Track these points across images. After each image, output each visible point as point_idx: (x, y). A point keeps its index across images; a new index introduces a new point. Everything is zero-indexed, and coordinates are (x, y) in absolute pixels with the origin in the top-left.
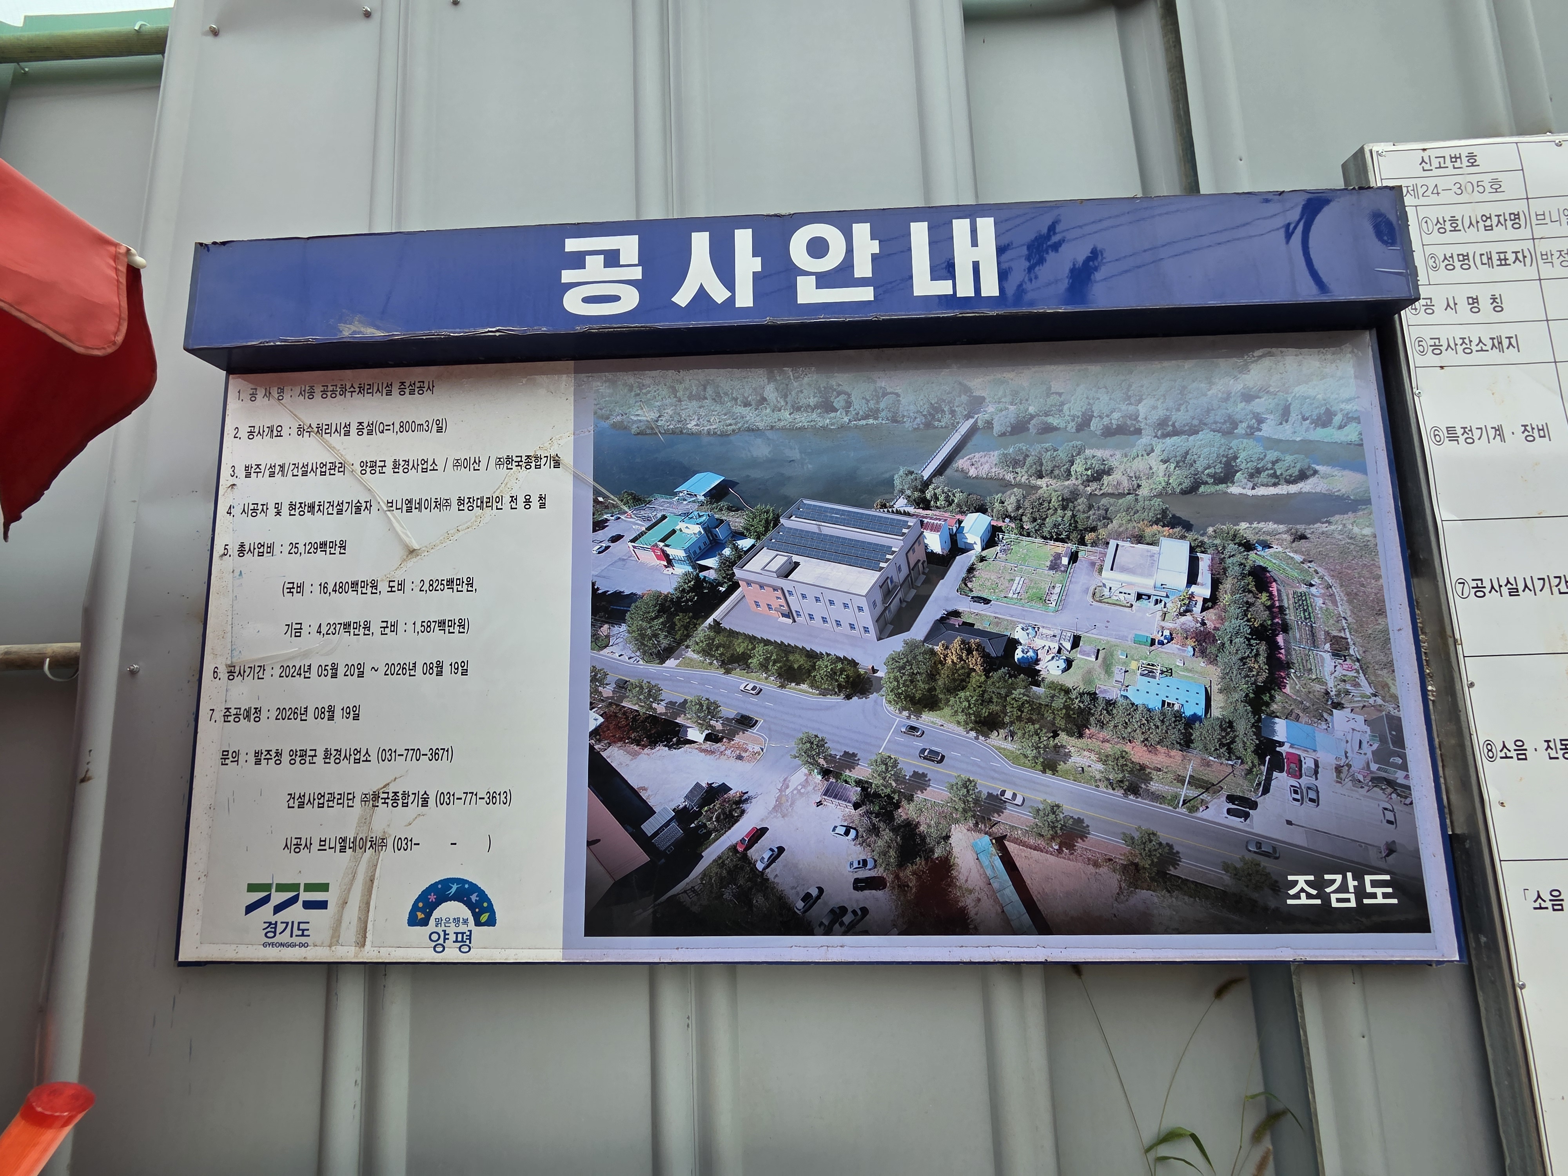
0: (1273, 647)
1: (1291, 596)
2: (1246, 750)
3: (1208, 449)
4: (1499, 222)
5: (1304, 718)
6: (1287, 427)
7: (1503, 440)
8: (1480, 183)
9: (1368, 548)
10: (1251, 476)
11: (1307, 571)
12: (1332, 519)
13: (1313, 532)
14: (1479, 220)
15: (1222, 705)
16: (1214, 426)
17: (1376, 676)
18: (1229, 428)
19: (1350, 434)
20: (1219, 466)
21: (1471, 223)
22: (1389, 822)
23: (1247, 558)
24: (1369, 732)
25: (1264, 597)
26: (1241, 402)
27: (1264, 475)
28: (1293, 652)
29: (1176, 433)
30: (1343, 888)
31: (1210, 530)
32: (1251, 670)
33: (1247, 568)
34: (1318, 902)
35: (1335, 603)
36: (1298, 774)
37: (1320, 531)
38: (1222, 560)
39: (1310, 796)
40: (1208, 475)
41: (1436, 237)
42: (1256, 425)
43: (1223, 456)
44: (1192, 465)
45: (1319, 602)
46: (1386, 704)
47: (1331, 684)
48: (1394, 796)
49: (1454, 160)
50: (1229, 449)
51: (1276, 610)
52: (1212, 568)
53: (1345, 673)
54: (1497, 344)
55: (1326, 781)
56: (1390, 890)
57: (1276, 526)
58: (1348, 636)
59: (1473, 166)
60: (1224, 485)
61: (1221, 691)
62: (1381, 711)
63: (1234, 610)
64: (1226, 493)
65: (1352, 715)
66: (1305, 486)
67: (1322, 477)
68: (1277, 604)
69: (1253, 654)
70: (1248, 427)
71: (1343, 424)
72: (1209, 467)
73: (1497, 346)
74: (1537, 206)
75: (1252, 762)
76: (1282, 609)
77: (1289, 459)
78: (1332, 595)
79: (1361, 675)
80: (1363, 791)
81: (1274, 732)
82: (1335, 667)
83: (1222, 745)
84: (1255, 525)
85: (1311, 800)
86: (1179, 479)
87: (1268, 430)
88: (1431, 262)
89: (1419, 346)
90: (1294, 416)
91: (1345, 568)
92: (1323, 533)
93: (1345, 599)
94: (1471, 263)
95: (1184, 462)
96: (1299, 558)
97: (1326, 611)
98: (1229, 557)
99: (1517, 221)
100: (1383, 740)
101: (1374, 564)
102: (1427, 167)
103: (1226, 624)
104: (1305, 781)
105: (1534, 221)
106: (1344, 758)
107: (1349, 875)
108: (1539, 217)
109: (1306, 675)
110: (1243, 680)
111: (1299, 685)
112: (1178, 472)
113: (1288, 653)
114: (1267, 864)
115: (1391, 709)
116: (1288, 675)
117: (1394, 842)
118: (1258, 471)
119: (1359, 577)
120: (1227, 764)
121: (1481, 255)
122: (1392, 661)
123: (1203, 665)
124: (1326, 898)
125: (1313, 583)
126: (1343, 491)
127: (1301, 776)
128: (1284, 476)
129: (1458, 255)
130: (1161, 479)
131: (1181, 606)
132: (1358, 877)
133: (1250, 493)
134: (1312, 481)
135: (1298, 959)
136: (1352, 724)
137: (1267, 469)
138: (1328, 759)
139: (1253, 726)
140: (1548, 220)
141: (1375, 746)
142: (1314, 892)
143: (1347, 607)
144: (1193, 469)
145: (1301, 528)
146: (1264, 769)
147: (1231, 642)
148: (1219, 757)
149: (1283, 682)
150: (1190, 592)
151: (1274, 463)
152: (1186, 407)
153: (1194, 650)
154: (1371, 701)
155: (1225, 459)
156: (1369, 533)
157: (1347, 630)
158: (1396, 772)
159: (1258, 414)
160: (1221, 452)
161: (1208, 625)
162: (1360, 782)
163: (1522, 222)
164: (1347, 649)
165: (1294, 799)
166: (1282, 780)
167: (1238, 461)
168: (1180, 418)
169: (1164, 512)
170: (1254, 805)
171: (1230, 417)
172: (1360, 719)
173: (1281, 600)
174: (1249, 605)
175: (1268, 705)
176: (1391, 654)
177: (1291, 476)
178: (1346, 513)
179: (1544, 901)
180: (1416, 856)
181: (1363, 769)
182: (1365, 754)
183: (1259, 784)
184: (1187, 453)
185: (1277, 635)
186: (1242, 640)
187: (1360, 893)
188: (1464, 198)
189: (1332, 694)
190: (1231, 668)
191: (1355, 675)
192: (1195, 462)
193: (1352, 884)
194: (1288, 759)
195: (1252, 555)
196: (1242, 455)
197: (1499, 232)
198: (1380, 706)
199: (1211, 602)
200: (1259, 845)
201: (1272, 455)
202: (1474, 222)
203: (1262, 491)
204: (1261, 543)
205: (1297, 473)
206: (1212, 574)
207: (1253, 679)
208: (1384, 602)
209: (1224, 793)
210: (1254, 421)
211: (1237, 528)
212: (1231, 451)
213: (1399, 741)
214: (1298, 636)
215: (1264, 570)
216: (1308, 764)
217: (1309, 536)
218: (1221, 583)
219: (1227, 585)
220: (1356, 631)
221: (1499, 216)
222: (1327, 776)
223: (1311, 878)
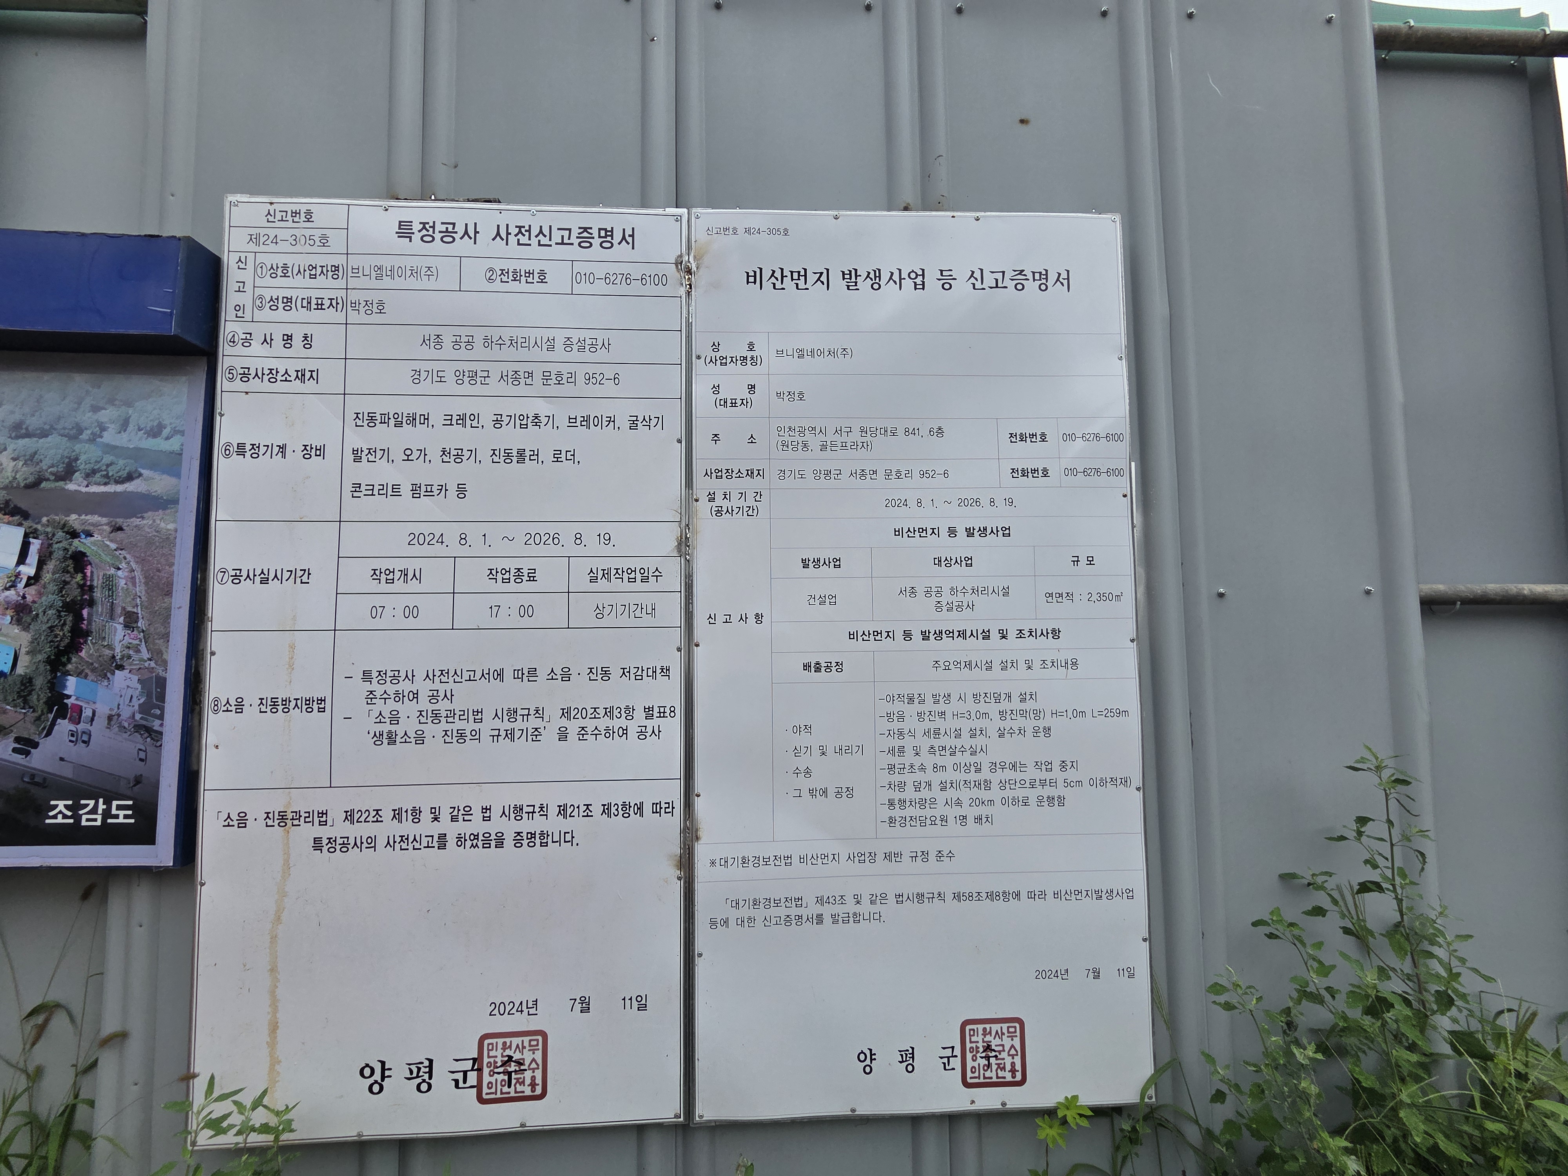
0: (79, 618)
1: (101, 577)
2: (38, 701)
3: (55, 450)
4: (322, 272)
5: (91, 676)
6: (124, 435)
7: (284, 457)
8: (311, 237)
9: (169, 541)
10: (87, 476)
11: (118, 557)
12: (145, 515)
13: (129, 525)
14: (306, 269)
15: (27, 664)
16: (62, 432)
17: (154, 644)
18: (75, 434)
19: (174, 444)
20: (62, 465)
21: (299, 271)
22: (141, 760)
23: (71, 545)
24: (140, 689)
25: (79, 577)
26: (89, 412)
27: (98, 475)
28: (94, 623)
29: (28, 435)
30: (94, 811)
31: (44, 519)
32: (56, 636)
33: (70, 553)
34: (71, 821)
35: (134, 584)
36: (77, 721)
37: (135, 524)
38: (50, 545)
39: (83, 739)
40: (51, 473)
41: (268, 281)
42: (98, 433)
43: (67, 457)
44: (38, 464)
45: (122, 583)
46: (157, 667)
47: (118, 650)
48: (149, 739)
49: (294, 215)
50: (73, 452)
51: (87, 588)
52: (40, 551)
53: (131, 641)
54: (301, 376)
55: (98, 729)
56: (130, 812)
57: (100, 518)
58: (139, 611)
59: (308, 221)
60: (62, 482)
61: (28, 653)
62: (152, 673)
63: (52, 587)
64: (64, 489)
65: (130, 675)
66: (130, 487)
67: (145, 480)
68: (88, 583)
69: (61, 623)
70: (92, 433)
71: (170, 435)
72: (52, 466)
73: (300, 378)
74: (354, 261)
75: (42, 711)
76: (91, 588)
77: (121, 462)
78: (134, 578)
79: (143, 643)
80: (126, 735)
81: (64, 687)
82: (124, 636)
83: (19, 697)
84: (83, 517)
85: (84, 742)
86: (25, 474)
87: (108, 437)
88: (258, 302)
89: (229, 373)
90: (131, 427)
91: (148, 556)
92: (136, 526)
93: (143, 581)
94: (293, 306)
95: (32, 461)
96: (113, 546)
97: (127, 590)
98: (56, 543)
99: (337, 272)
100: (149, 696)
101: (170, 554)
102: (271, 219)
103: (44, 598)
104: (82, 727)
105: (350, 274)
106: (116, 710)
107: (101, 801)
108: (354, 271)
109: (100, 642)
110: (48, 645)
111: (92, 650)
112: (25, 469)
113: (89, 623)
114: (35, 791)
115: (161, 671)
116: (86, 642)
117: (141, 775)
118: (94, 472)
119: (157, 564)
120: (20, 713)
121: (303, 299)
122: (169, 632)
123: (16, 631)
124: (77, 818)
125: (121, 567)
126: (159, 492)
127: (79, 723)
128: (114, 477)
129: (283, 298)
130: (9, 474)
131: (8, 582)
132: (108, 803)
133: (84, 490)
134: (137, 482)
135: (44, 865)
136: (128, 683)
137: (101, 471)
138: (103, 710)
139: (49, 682)
140: (360, 274)
141: (142, 701)
142: (69, 813)
143: (143, 588)
144: (38, 467)
145: (120, 521)
146: (51, 716)
147: (44, 614)
148: (15, 706)
149: (81, 647)
150: (17, 571)
151: (108, 466)
152: (40, 414)
153: (12, 619)
154: (146, 664)
155: (67, 460)
156: (172, 528)
157: (139, 607)
158: (154, 721)
159: (102, 423)
160: (66, 454)
161: (27, 599)
162: (125, 728)
163: (340, 274)
164: (137, 622)
165: (71, 741)
166: (64, 726)
167: (78, 462)
168: (33, 423)
169: (7, 502)
170: (35, 745)
171: (77, 424)
172: (135, 678)
173: (92, 580)
174: (66, 583)
175: (65, 665)
176: (169, 627)
177: (120, 477)
178: (157, 510)
179: (232, 821)
180: (155, 787)
181: (129, 718)
182: (133, 706)
183: (44, 729)
184: (35, 453)
185: (84, 609)
186: (54, 612)
187: (107, 814)
188: (298, 248)
189: (117, 658)
190: (40, 634)
191: (139, 643)
192: (41, 461)
193: (101, 807)
194: (72, 709)
195: (76, 542)
196: (83, 458)
197: (321, 281)
198: (153, 668)
199: (32, 581)
200: (33, 776)
201: (108, 459)
202: (302, 271)
203: (94, 489)
204: (84, 532)
205: (125, 475)
206: (39, 556)
207: (56, 644)
208: (172, 585)
209: (13, 736)
210: (98, 429)
211: (68, 518)
212: (74, 454)
213: (162, 697)
214: (100, 610)
215: (83, 554)
216: (87, 713)
217: (125, 528)
218: (46, 564)
219: (51, 566)
220: (146, 608)
221: (322, 267)
222: (100, 723)
223: (70, 802)
